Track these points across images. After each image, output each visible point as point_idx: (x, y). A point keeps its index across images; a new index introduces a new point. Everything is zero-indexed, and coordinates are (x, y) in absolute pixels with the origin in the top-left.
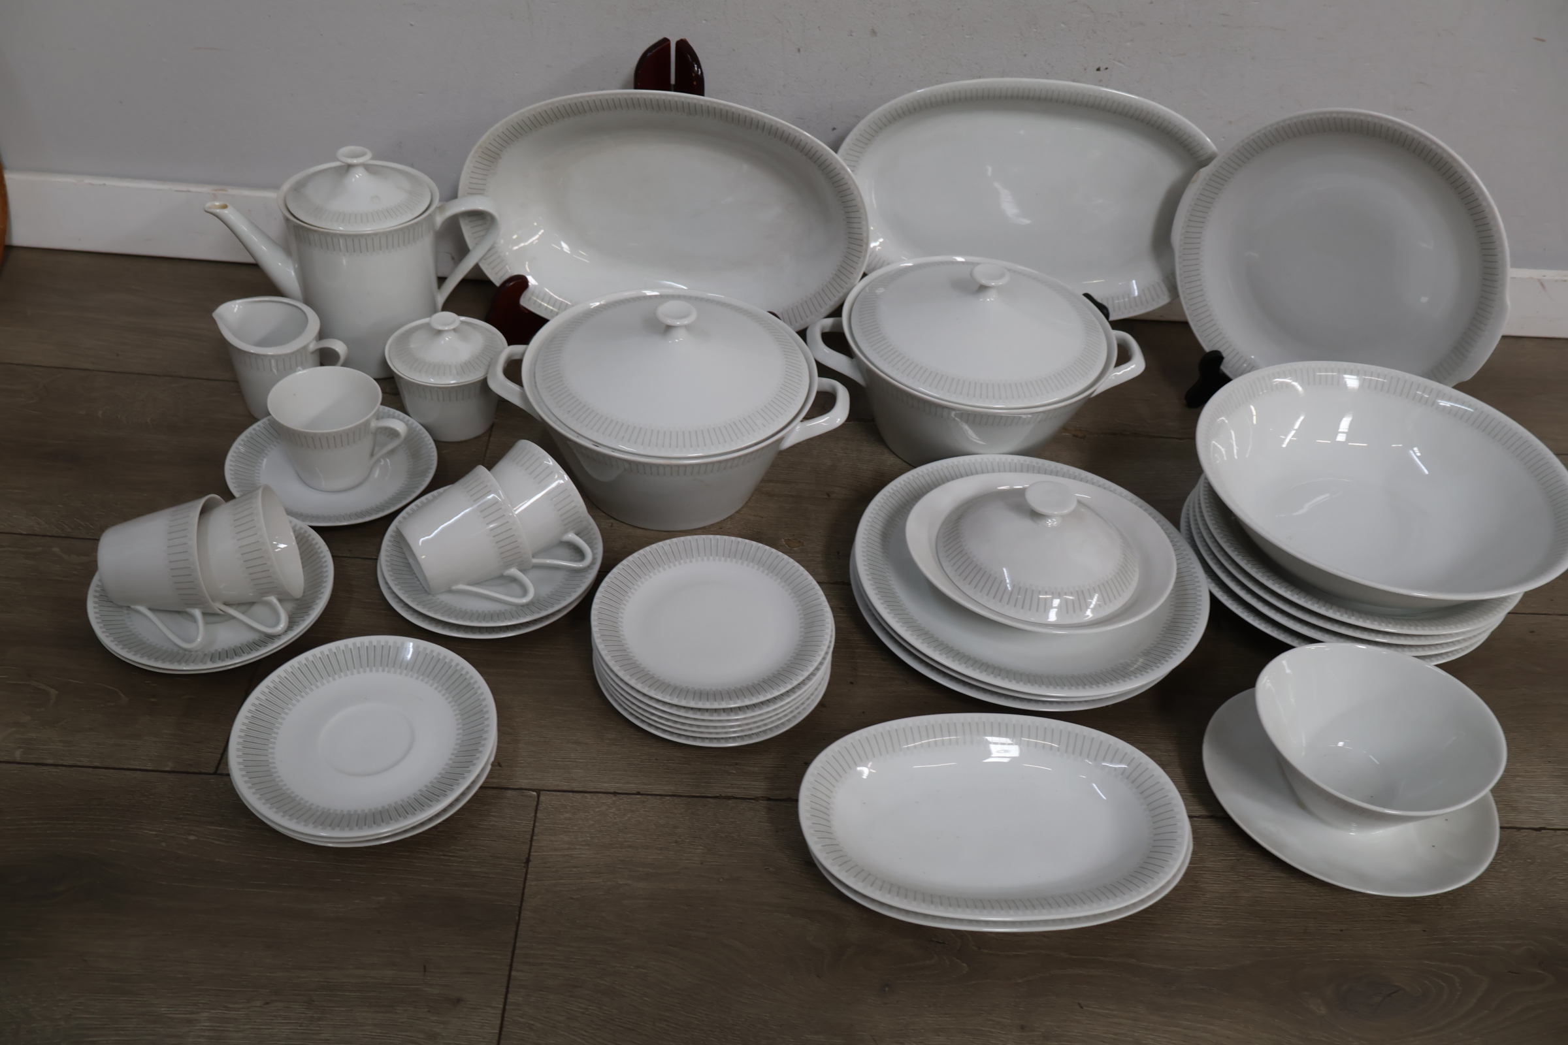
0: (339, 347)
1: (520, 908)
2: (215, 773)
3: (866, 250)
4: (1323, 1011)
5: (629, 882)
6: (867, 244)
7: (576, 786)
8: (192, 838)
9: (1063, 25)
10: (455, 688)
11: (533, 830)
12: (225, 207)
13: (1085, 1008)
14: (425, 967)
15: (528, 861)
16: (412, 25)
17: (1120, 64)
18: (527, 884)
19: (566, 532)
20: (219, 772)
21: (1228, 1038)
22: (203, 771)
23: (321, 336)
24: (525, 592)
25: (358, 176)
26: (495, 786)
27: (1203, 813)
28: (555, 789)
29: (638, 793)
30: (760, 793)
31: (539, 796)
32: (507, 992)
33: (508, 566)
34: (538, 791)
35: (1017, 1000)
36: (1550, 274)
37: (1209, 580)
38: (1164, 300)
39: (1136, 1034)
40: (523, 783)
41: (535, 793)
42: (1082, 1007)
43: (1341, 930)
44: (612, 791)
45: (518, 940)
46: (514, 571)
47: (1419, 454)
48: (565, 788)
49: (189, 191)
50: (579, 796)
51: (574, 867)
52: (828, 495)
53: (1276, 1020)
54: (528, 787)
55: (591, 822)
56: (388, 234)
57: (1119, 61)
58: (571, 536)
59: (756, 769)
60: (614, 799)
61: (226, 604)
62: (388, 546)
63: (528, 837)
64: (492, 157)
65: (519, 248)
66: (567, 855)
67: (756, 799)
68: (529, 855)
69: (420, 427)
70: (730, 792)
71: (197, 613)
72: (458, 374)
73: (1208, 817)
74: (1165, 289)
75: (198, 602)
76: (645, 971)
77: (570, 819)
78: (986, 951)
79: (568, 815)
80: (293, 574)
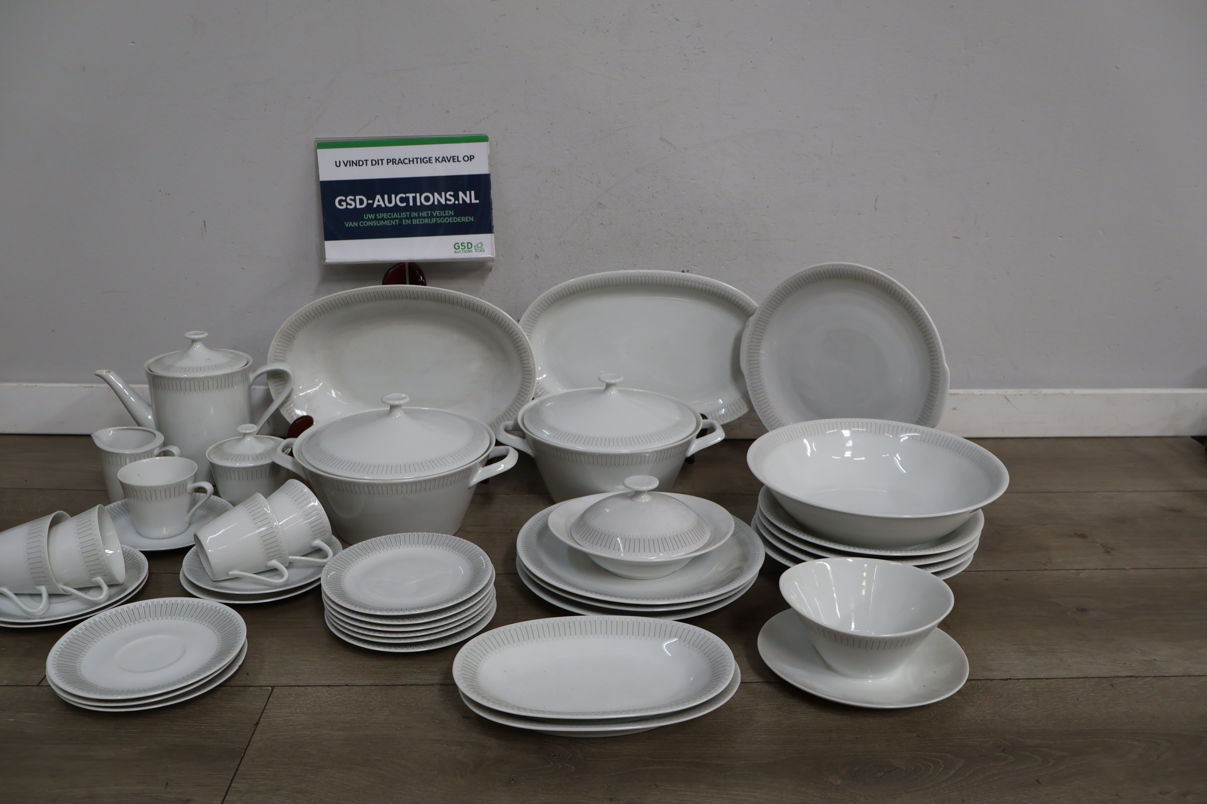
0: (174, 449)
1: (246, 749)
2: (38, 685)
3: (534, 382)
4: (839, 782)
5: (330, 732)
6: (534, 378)
7: (301, 683)
8: (11, 720)
9: (655, 245)
10: (221, 625)
11: (265, 707)
12: (110, 372)
13: (660, 787)
14: (167, 783)
15: (257, 724)
16: (243, 269)
17: (695, 268)
18: (254, 736)
19: (315, 539)
20: (41, 684)
21: (766, 799)
22: (29, 684)
23: (165, 444)
24: (281, 575)
25: (198, 346)
26: (241, 685)
27: (760, 680)
28: (286, 685)
29: (346, 685)
30: (435, 682)
31: (272, 690)
32: (226, 794)
33: (270, 559)
34: (273, 687)
35: (609, 784)
36: (1010, 392)
37: (766, 547)
38: (744, 410)
39: (697, 800)
40: (263, 683)
41: (270, 688)
42: (657, 787)
43: (857, 738)
44: (327, 684)
45: (241, 766)
46: (275, 563)
47: (900, 459)
48: (293, 684)
49: (92, 387)
50: (302, 688)
51: (291, 726)
52: (511, 531)
53: (803, 789)
54: (266, 685)
55: (308, 702)
56: (213, 378)
57: (695, 266)
58: (318, 543)
59: (435, 669)
60: (328, 688)
61: (66, 585)
62: (190, 557)
63: (261, 711)
64: (289, 338)
65: (306, 393)
66: (287, 720)
67: (433, 685)
68: (259, 720)
69: (228, 502)
70: (413, 682)
71: (43, 590)
72: (253, 460)
73: (764, 682)
74: (743, 402)
75: (46, 582)
76: (332, 779)
77: (293, 700)
78: (589, 759)
79: (292, 699)
80: (119, 571)
